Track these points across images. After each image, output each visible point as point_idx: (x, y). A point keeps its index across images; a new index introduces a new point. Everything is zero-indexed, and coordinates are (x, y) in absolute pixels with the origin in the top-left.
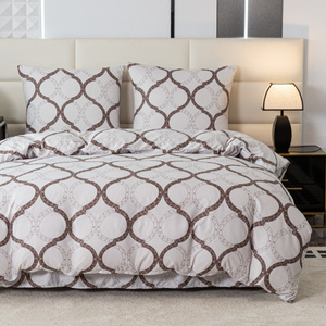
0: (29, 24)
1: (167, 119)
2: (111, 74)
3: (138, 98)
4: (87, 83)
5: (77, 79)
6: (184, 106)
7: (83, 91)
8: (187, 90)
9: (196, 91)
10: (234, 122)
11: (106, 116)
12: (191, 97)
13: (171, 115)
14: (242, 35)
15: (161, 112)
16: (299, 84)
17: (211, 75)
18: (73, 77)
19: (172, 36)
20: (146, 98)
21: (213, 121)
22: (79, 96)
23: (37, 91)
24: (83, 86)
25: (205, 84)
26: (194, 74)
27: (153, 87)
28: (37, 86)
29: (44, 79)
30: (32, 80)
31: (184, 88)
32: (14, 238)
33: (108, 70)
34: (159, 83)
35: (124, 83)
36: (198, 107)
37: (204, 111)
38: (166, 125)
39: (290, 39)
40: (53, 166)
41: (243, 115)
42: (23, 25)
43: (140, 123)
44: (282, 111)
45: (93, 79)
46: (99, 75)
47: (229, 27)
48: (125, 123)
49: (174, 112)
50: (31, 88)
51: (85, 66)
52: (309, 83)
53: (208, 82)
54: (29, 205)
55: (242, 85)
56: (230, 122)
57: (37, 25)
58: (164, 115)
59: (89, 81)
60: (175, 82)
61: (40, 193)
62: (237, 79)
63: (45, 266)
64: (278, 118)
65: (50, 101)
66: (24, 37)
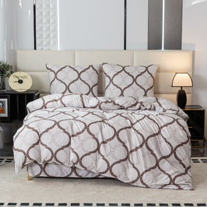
0: (52, 43)
1: (122, 91)
2: (93, 68)
3: (107, 81)
4: (81, 73)
5: (76, 71)
6: (131, 85)
7: (79, 77)
8: (132, 77)
9: (137, 77)
10: (157, 93)
11: (91, 90)
12: (135, 80)
13: (124, 89)
14: (161, 49)
15: (119, 88)
16: (190, 73)
17: (145, 69)
18: (74, 70)
19: (125, 49)
20: (111, 81)
21: (146, 92)
22: (77, 79)
23: (56, 77)
24: (79, 75)
25: (142, 73)
26: (136, 68)
27: (115, 75)
28: (56, 74)
29: (59, 71)
30: (53, 71)
31: (131, 76)
32: (42, 143)
33: (92, 66)
34: (118, 73)
35: (100, 73)
36: (138, 85)
37: (141, 88)
38: (122, 94)
39: (185, 51)
40: (64, 113)
41: (161, 90)
42: (49, 43)
43: (108, 93)
44: (182, 87)
45: (84, 71)
46: (87, 69)
47: (154, 44)
48: (101, 93)
49: (126, 88)
50: (52, 75)
51: (80, 64)
52: (195, 73)
53: (144, 72)
54: (51, 128)
55: (161, 74)
56: (155, 93)
57: (56, 43)
58: (121, 89)
59: (82, 72)
60: (126, 72)
61: (57, 123)
62: (158, 71)
63: (57, 160)
64: (180, 91)
65: (62, 82)
66: (49, 49)
